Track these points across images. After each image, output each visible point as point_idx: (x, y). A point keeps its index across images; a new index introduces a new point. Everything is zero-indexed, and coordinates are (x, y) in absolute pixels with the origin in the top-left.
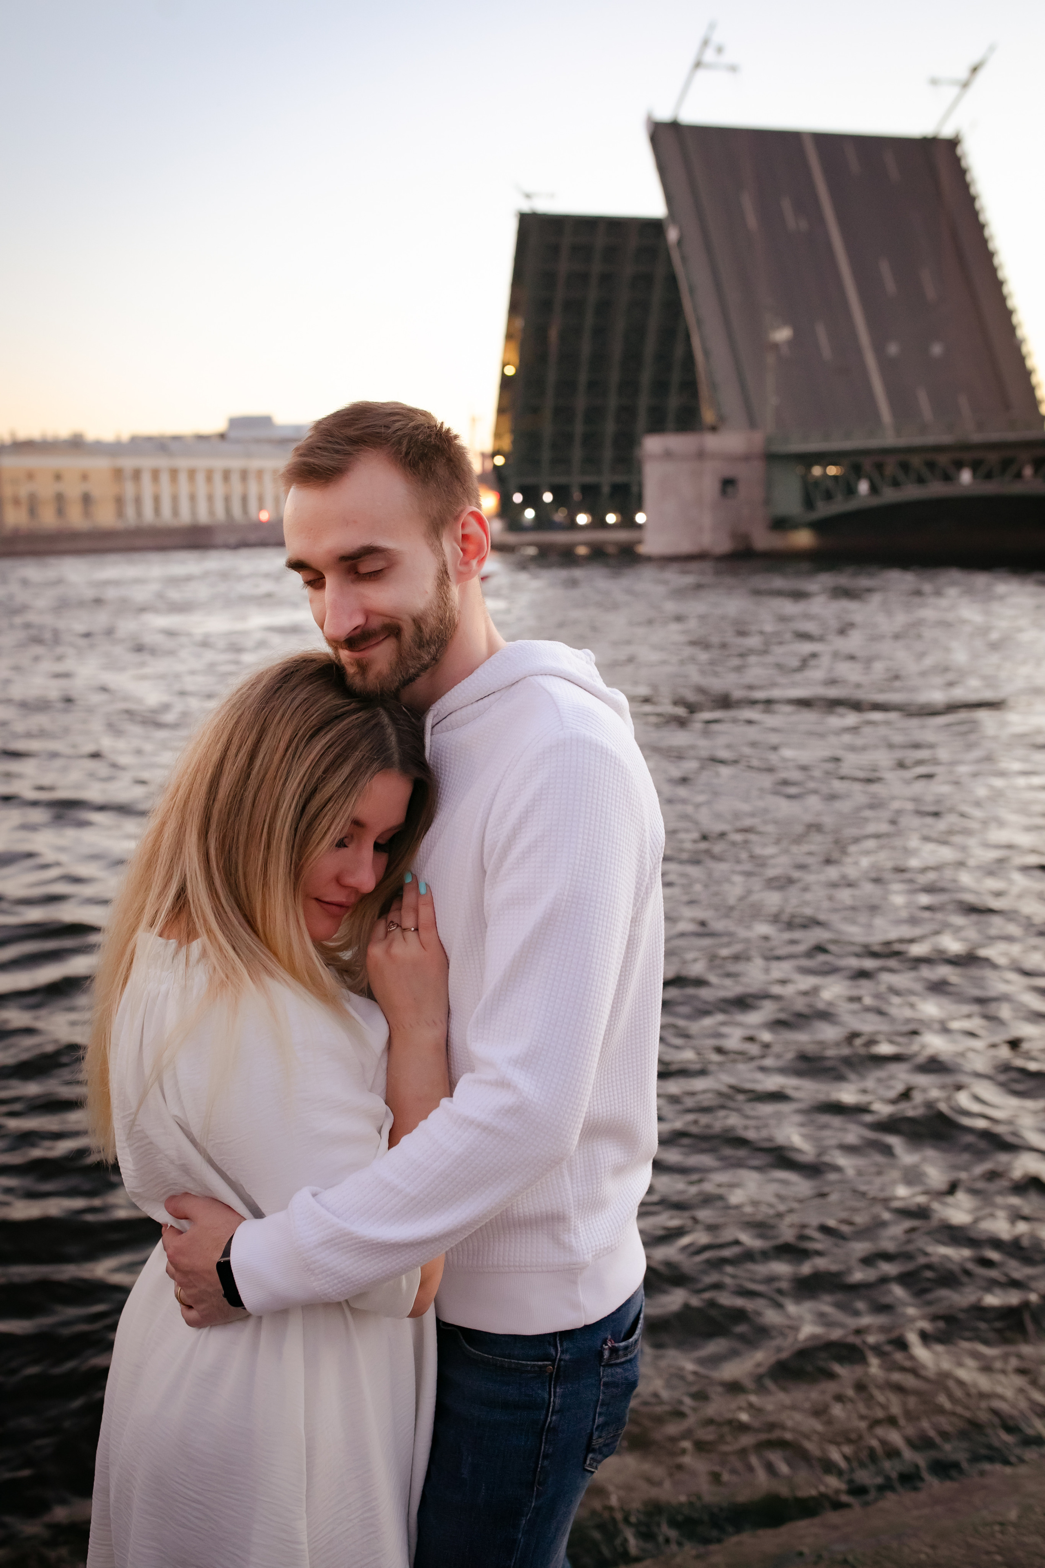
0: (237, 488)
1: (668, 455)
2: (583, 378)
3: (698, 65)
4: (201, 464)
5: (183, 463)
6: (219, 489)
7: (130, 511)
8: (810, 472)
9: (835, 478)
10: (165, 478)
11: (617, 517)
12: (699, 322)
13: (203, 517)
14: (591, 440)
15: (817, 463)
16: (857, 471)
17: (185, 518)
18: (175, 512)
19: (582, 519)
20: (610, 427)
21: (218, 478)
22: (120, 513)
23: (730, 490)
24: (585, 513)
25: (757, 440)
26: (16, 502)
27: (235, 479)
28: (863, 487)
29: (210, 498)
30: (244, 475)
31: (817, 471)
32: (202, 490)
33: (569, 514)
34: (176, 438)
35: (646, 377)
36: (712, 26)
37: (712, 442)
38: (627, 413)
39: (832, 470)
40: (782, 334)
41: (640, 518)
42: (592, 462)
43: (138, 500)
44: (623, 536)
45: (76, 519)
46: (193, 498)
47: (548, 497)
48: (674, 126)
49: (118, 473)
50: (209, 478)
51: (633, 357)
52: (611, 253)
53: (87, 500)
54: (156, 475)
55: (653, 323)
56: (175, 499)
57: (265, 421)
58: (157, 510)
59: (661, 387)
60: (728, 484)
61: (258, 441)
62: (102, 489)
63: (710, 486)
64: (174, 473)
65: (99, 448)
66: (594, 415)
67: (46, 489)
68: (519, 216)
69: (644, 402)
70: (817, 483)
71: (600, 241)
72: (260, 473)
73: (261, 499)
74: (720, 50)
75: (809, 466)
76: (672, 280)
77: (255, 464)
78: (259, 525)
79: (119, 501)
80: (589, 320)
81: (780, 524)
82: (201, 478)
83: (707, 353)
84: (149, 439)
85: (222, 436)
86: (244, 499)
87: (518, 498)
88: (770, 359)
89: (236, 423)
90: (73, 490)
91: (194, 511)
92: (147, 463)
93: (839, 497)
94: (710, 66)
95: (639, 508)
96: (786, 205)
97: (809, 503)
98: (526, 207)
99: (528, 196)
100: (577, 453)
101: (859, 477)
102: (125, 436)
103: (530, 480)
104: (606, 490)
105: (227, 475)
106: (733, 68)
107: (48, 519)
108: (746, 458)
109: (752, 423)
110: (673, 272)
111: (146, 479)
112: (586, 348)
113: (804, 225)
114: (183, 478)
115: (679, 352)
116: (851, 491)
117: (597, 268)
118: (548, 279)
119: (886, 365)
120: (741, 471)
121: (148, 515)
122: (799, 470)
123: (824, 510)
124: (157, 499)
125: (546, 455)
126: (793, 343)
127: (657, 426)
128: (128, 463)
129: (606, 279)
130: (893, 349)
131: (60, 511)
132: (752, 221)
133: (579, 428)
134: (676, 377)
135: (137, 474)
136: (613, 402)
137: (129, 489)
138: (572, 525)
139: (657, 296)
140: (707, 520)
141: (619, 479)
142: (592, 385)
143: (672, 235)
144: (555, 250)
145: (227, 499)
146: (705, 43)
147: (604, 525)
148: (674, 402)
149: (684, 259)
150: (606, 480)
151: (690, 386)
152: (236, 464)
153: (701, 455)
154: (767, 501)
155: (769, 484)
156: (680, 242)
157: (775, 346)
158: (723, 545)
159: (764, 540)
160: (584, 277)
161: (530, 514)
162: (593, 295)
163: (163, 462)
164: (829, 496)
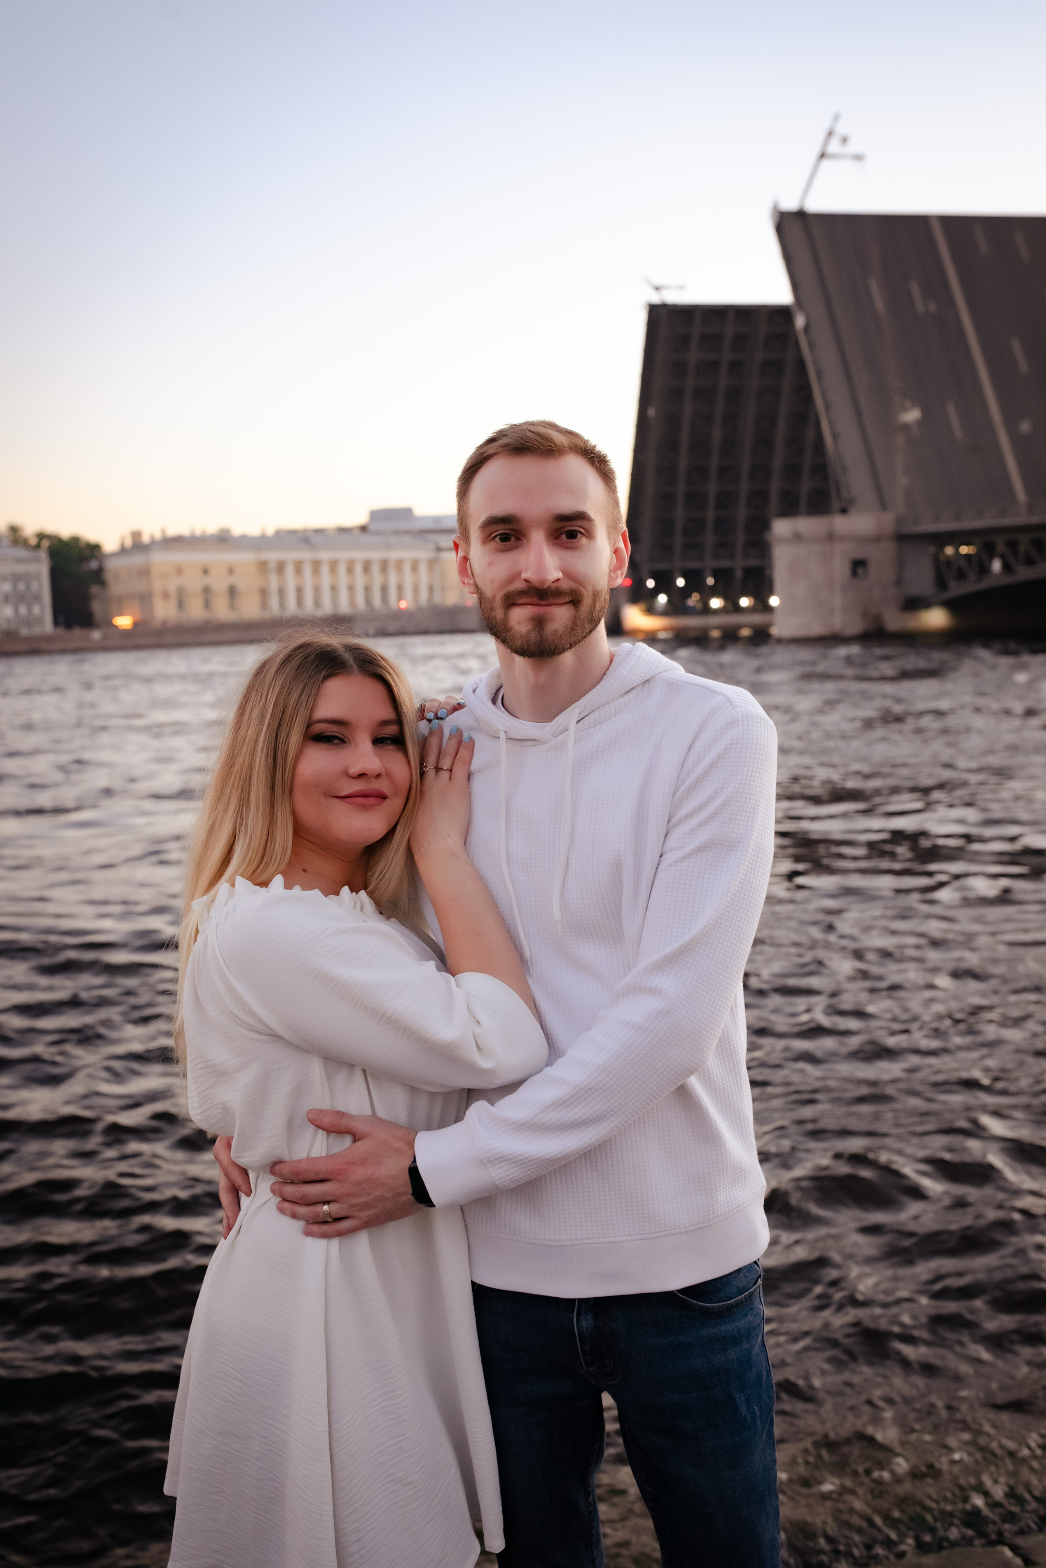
0: (377, 578)
1: (797, 538)
2: (714, 463)
3: (823, 156)
4: (343, 555)
5: (325, 556)
6: (360, 580)
7: (274, 603)
8: (943, 551)
9: (967, 556)
10: (307, 570)
11: (749, 600)
12: (827, 406)
13: (344, 608)
14: (723, 526)
15: (949, 543)
16: (989, 550)
17: (327, 608)
18: (317, 603)
19: (716, 603)
20: (742, 513)
21: (359, 569)
22: (264, 605)
23: (860, 571)
24: (718, 597)
25: (887, 521)
26: (166, 595)
27: (375, 569)
28: (997, 566)
29: (351, 589)
30: (384, 565)
31: (949, 550)
32: (343, 581)
33: (701, 598)
34: (319, 531)
35: (778, 460)
36: (836, 118)
37: (841, 523)
38: (759, 498)
39: (964, 550)
40: (912, 416)
41: (774, 601)
42: (724, 546)
43: (281, 592)
44: (757, 619)
45: (222, 612)
46: (334, 589)
47: (680, 582)
48: (801, 215)
49: (263, 566)
50: (350, 570)
51: (764, 443)
52: (740, 341)
53: (232, 592)
54: (299, 567)
55: (784, 409)
56: (317, 590)
57: (406, 513)
58: (300, 602)
59: (793, 470)
60: (858, 565)
61: (396, 532)
62: (247, 582)
63: (840, 568)
64: (316, 565)
65: (245, 543)
66: (726, 500)
67: (194, 583)
68: (648, 309)
69: (775, 486)
70: (949, 562)
71: (730, 330)
72: (400, 563)
73: (400, 588)
74: (845, 140)
75: (942, 546)
76: (801, 364)
77: (394, 555)
78: (399, 614)
79: (264, 593)
80: (720, 408)
81: (914, 604)
82: (342, 569)
83: (835, 436)
84: (293, 532)
85: (364, 529)
86: (384, 589)
87: (651, 583)
88: (900, 440)
89: (376, 515)
90: (219, 584)
91: (335, 602)
92: (290, 556)
93: (972, 577)
94: (834, 156)
95: (771, 592)
96: (915, 288)
97: (941, 583)
98: (656, 299)
99: (657, 288)
100: (709, 539)
101: (991, 557)
102: (270, 532)
103: (663, 566)
104: (739, 574)
105: (367, 567)
106: (858, 158)
107: (196, 612)
108: (877, 539)
109: (883, 506)
110: (802, 359)
111: (290, 570)
112: (717, 435)
113: (933, 307)
114: (325, 569)
115: (810, 436)
116: (984, 570)
117: (727, 356)
118: (679, 368)
119: (1018, 442)
120: (872, 553)
121: (292, 607)
122: (932, 550)
123: (956, 589)
124: (299, 590)
125: (678, 540)
126: (922, 423)
127: (789, 510)
128: (272, 557)
129: (736, 366)
130: (1025, 427)
131: (207, 604)
132: (880, 306)
133: (711, 514)
134: (808, 460)
135: (281, 567)
136: (744, 488)
137: (274, 582)
138: (706, 610)
139: (787, 383)
140: (838, 602)
141: (752, 563)
142: (723, 471)
143: (800, 321)
144: (685, 340)
145: (367, 589)
146: (830, 134)
147: (737, 609)
148: (806, 486)
149: (811, 345)
150: (739, 564)
151: (821, 468)
152: (376, 555)
153: (831, 537)
154: (899, 582)
155: (900, 564)
156: (807, 328)
157: (906, 427)
158: (856, 627)
159: (895, 621)
160: (713, 366)
161: (662, 599)
162: (723, 383)
163: (305, 555)
164: (961, 575)
